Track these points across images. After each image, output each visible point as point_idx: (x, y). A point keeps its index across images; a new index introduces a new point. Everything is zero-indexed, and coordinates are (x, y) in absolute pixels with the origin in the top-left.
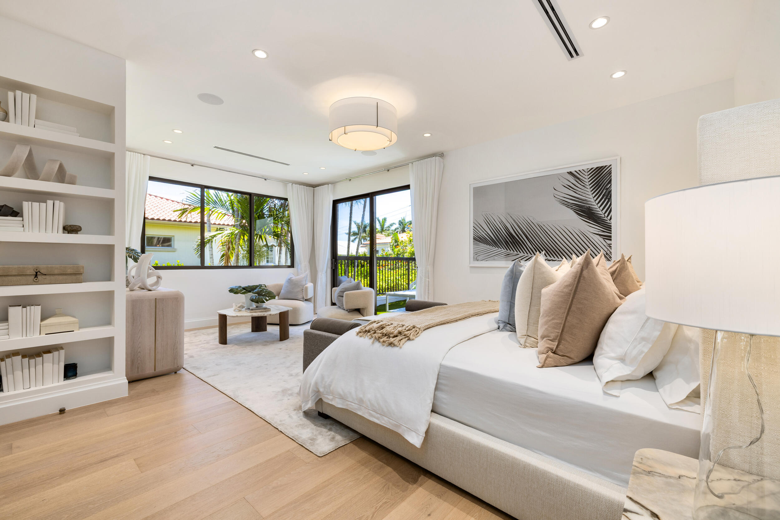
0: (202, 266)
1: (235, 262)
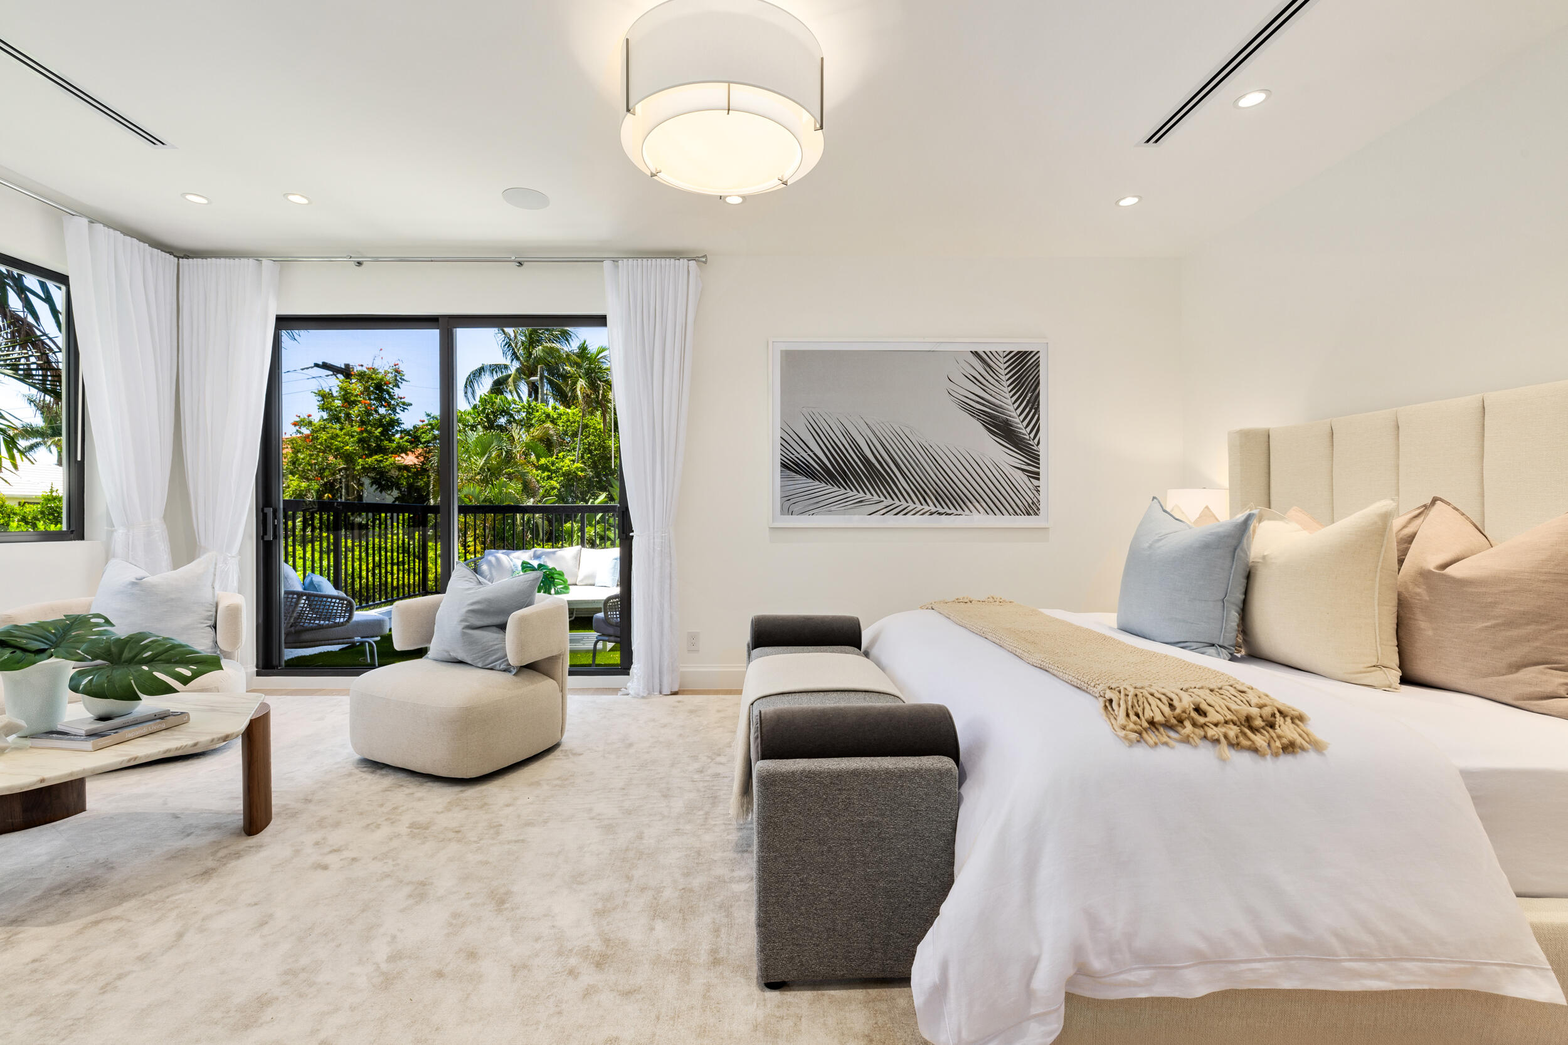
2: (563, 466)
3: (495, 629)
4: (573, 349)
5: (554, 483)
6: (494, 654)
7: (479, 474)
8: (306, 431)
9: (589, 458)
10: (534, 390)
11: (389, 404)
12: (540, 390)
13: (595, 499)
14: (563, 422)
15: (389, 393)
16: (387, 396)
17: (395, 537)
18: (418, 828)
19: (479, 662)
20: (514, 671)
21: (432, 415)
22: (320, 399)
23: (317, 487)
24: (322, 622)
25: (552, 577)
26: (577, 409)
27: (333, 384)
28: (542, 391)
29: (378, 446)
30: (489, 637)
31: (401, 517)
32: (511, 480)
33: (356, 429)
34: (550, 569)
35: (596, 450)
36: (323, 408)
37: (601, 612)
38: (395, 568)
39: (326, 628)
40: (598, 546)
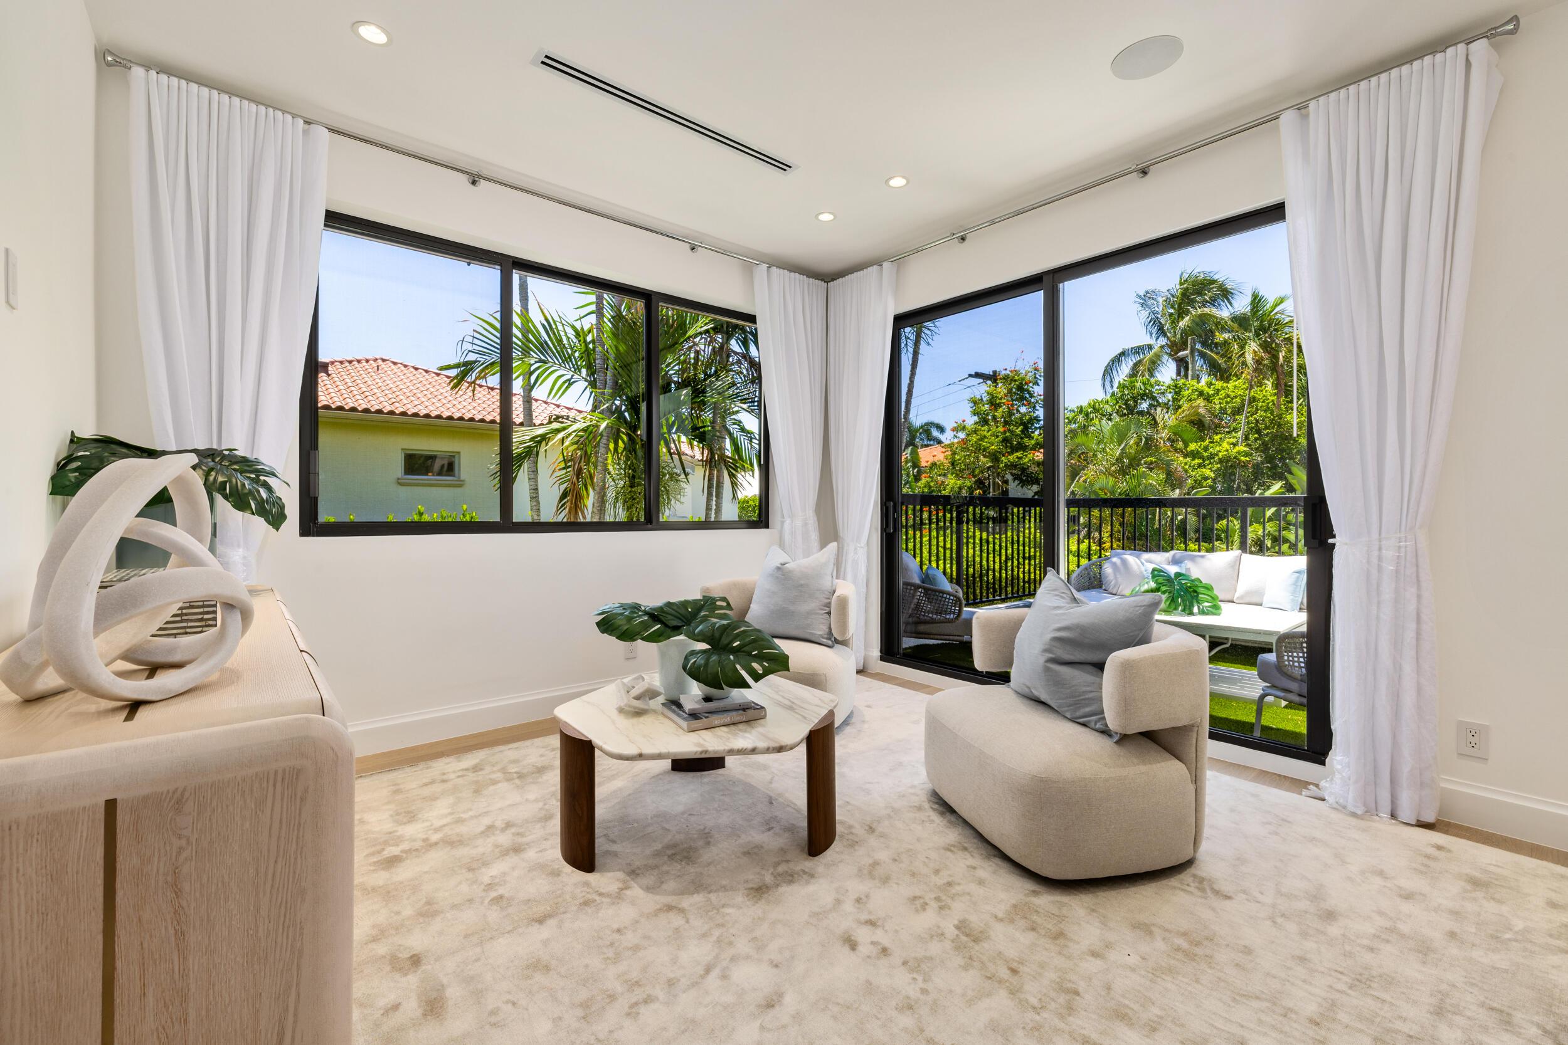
0: (506, 524)
1: (595, 510)
2: (1220, 451)
3: (1090, 668)
4: (1236, 310)
5: (1207, 472)
6: (1087, 705)
7: (1114, 465)
8: (962, 435)
9: (1256, 439)
10: (1182, 364)
11: (1029, 403)
12: (1190, 366)
13: (1265, 490)
14: (1220, 399)
15: (1029, 392)
16: (1027, 396)
17: (1027, 531)
18: (967, 935)
19: (1067, 711)
20: (1116, 738)
21: (1069, 409)
22: (972, 405)
23: (969, 484)
24: (935, 616)
25: (1195, 591)
26: (1240, 381)
27: (982, 389)
28: (1193, 367)
29: (1019, 443)
30: (1079, 678)
31: (1033, 511)
32: (1151, 470)
33: (1001, 429)
34: (1193, 581)
35: (1266, 428)
36: (975, 413)
37: (1272, 652)
38: (1027, 561)
39: (938, 623)
40: (1268, 549)
